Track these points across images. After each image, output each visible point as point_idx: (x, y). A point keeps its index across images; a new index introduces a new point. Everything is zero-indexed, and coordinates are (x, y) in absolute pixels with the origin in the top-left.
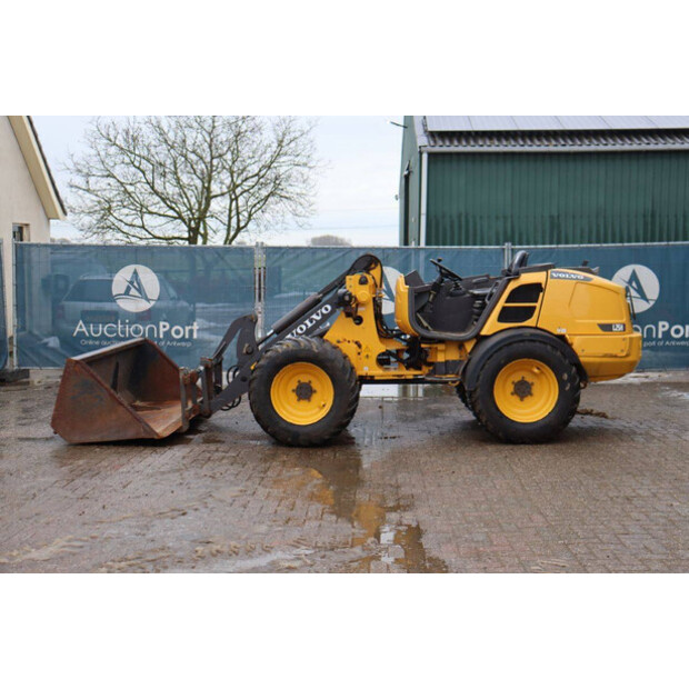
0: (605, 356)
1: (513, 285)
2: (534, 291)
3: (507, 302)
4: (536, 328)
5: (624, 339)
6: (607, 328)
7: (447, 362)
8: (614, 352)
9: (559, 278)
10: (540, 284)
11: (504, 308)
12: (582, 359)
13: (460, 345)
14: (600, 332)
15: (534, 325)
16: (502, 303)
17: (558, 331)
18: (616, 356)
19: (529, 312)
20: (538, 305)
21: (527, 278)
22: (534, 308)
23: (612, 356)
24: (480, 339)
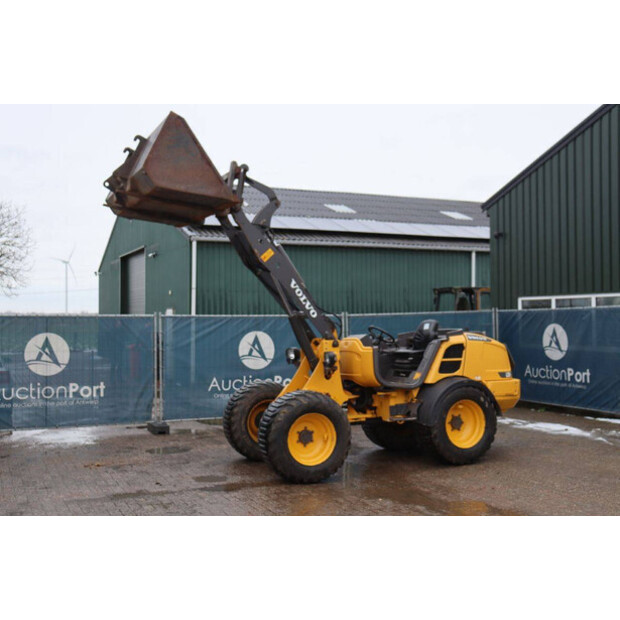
0: (507, 395)
2: (458, 349)
4: (462, 377)
7: (396, 406)
11: (443, 363)
12: (497, 398)
13: (407, 391)
17: (478, 378)
19: (456, 366)
20: (462, 359)
21: (455, 340)
22: (459, 362)
24: (424, 387)
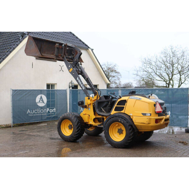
1: (119, 100)
2: (124, 102)
3: (117, 105)
4: (124, 113)
5: (147, 118)
6: (144, 114)
8: (144, 122)
9: (132, 98)
10: (126, 100)
14: (142, 116)
15: (123, 112)
16: (116, 105)
18: (145, 124)
20: (125, 106)
23: (143, 123)
